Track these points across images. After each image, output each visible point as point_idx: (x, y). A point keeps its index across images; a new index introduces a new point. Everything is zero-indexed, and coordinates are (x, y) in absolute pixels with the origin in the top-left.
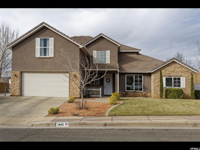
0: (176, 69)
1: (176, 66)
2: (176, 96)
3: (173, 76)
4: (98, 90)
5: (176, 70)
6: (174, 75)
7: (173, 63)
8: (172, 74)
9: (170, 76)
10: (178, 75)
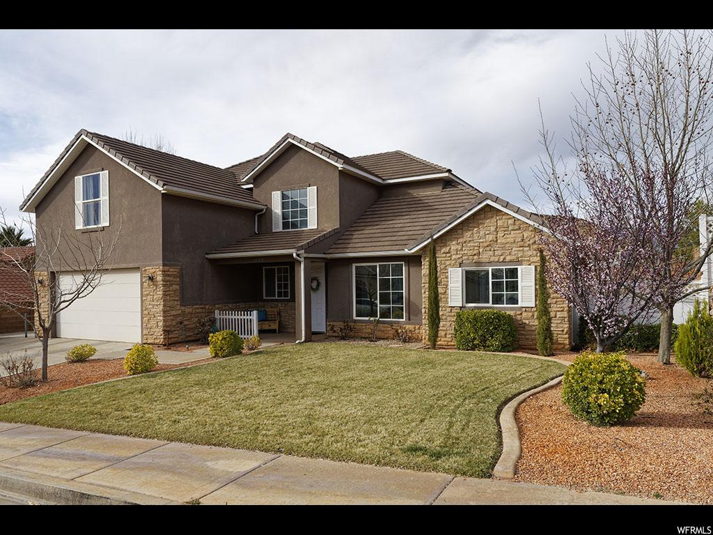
0: (500, 234)
1: (500, 223)
2: (475, 339)
3: (490, 263)
4: (249, 317)
5: (499, 241)
6: (492, 259)
7: (490, 215)
8: (485, 257)
9: (478, 263)
10: (508, 258)
